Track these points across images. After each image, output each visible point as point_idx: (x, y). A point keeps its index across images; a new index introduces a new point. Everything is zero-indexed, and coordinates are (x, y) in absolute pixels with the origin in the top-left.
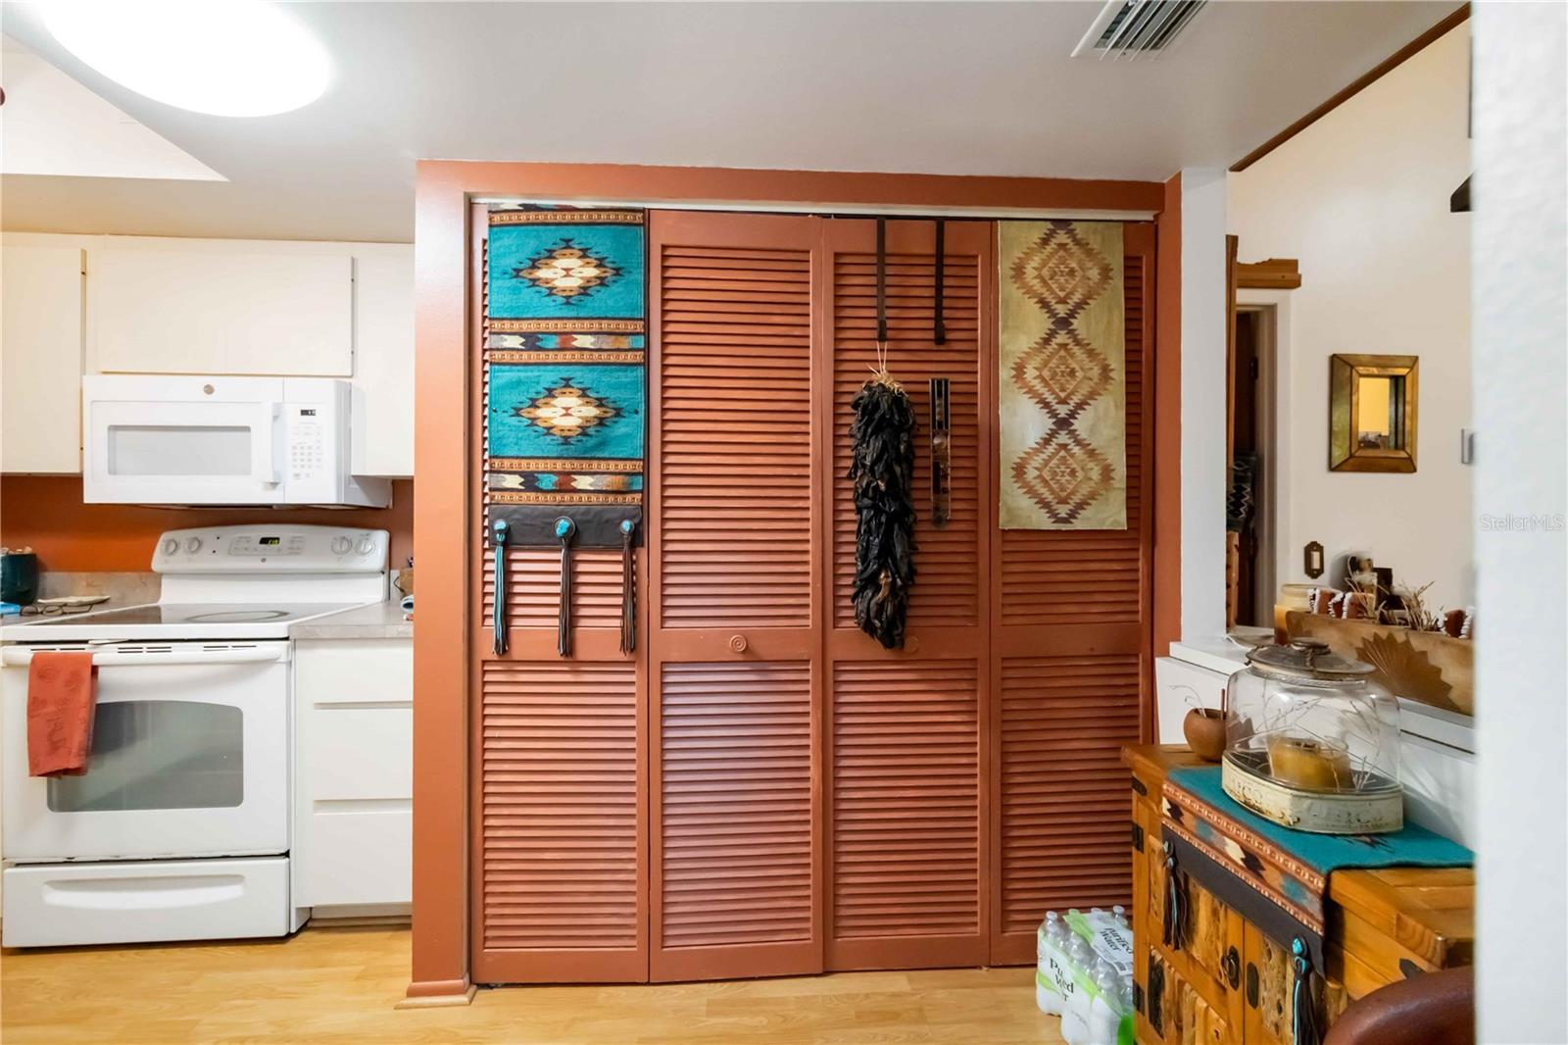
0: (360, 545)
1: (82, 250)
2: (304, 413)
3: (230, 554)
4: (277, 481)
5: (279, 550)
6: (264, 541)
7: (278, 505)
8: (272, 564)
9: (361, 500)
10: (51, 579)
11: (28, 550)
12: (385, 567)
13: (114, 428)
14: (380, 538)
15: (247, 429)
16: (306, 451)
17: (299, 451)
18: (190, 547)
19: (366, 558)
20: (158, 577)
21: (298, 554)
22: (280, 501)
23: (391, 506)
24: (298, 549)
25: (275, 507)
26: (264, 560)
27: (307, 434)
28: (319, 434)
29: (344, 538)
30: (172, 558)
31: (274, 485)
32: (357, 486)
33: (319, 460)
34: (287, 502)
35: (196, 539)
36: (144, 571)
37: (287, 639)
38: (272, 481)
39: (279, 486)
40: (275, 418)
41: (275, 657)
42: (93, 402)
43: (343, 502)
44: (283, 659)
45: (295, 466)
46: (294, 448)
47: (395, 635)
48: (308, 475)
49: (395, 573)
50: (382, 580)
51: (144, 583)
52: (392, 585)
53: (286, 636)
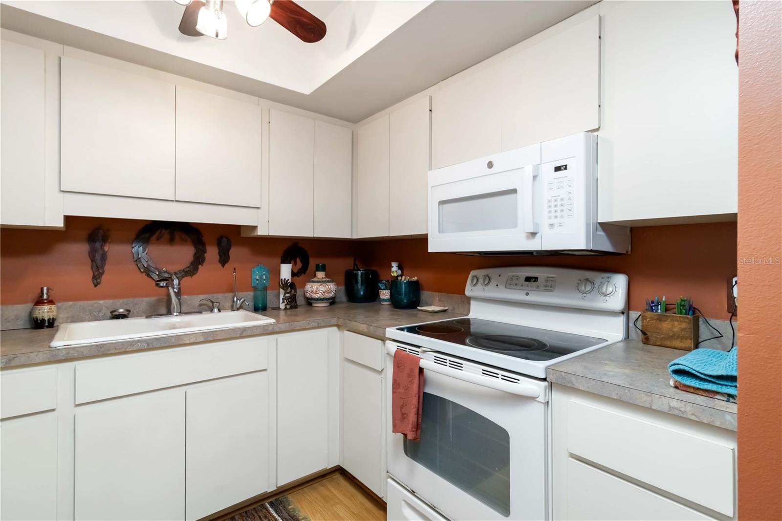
0: (602, 287)
1: (430, 96)
2: (558, 169)
3: (506, 288)
4: (535, 231)
5: (538, 287)
6: (528, 279)
7: (537, 252)
8: (534, 297)
9: (606, 246)
10: (425, 295)
11: (415, 279)
12: (624, 309)
13: (442, 203)
14: (620, 282)
15: (514, 191)
16: (559, 203)
17: (553, 204)
18: (484, 281)
19: (607, 298)
20: (469, 299)
21: (551, 291)
22: (539, 248)
23: (629, 253)
24: (551, 287)
25: (534, 253)
26: (527, 294)
27: (559, 188)
28: (570, 186)
29: (587, 280)
30: (475, 288)
31: (534, 234)
32: (602, 233)
33: (570, 210)
34: (544, 248)
35: (488, 276)
36: (462, 294)
37: (545, 380)
38: (532, 231)
39: (538, 235)
40: (535, 177)
41: (535, 396)
42: (433, 187)
43: (591, 248)
44: (541, 399)
45: (550, 218)
46: (550, 201)
47: (665, 408)
48: (560, 225)
49: (634, 315)
50: (621, 319)
51: (463, 301)
52: (631, 325)
53: (543, 377)
